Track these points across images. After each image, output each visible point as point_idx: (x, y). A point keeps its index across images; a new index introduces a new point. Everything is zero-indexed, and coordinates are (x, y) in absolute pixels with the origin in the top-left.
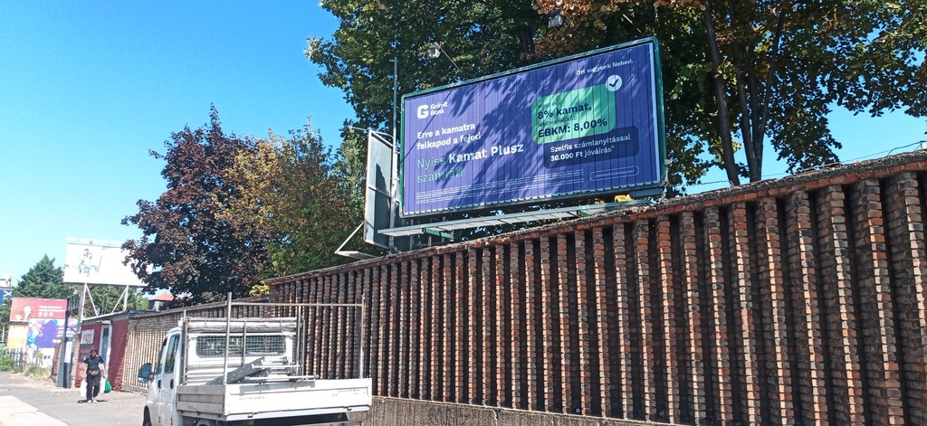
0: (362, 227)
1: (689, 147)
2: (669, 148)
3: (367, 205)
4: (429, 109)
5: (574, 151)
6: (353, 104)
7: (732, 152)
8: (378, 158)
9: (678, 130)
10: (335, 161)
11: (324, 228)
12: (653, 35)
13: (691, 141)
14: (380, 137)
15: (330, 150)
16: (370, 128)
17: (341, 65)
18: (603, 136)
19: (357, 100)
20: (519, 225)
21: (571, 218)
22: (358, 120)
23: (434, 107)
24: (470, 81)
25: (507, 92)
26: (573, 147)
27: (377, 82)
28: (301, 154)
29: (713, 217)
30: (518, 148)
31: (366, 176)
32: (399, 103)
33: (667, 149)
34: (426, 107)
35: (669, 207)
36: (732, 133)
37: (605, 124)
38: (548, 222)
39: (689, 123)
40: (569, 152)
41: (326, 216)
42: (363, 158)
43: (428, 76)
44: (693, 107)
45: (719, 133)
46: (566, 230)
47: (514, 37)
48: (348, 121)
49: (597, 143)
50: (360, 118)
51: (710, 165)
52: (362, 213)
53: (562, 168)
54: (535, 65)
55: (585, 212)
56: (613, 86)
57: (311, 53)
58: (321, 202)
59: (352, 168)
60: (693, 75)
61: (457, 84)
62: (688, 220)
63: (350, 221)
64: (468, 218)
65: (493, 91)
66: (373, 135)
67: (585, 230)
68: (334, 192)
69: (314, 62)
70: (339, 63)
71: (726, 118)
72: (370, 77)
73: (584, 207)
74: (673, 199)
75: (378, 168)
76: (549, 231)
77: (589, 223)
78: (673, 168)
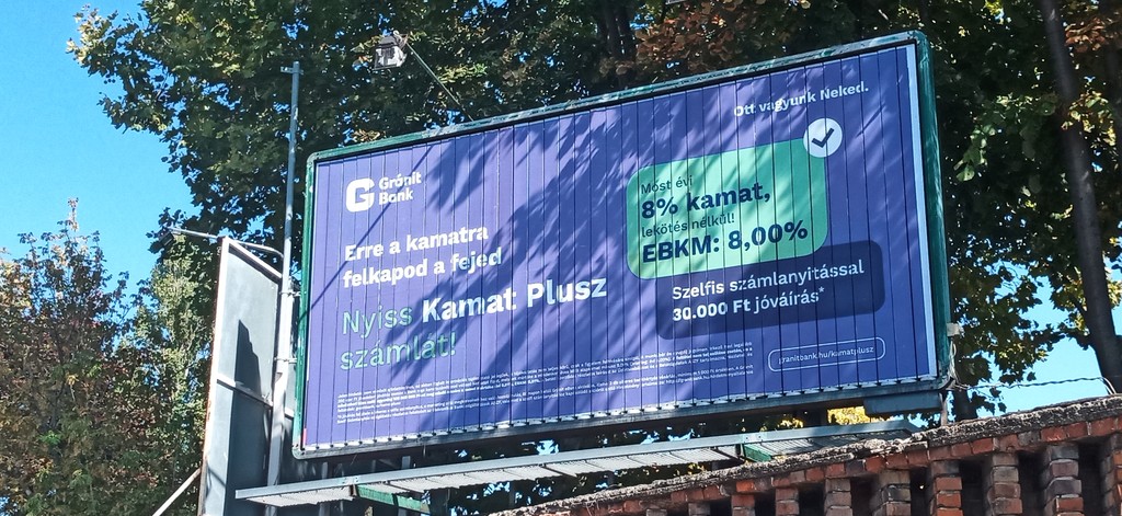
0: (197, 481)
1: (1003, 291)
2: (956, 293)
3: (209, 424)
4: (375, 190)
5: (728, 297)
6: (185, 172)
7: (1109, 306)
8: (245, 306)
9: (977, 251)
10: (132, 313)
11: (98, 482)
12: (914, 28)
13: (1009, 277)
14: (250, 254)
15: (122, 284)
16: (225, 232)
17: (159, 79)
18: (797, 264)
19: (195, 165)
20: (593, 480)
21: (722, 465)
22: (197, 211)
23: (389, 185)
24: (477, 124)
25: (570, 155)
26: (727, 287)
27: (250, 118)
28: (48, 294)
29: (1064, 467)
30: (592, 288)
31: (211, 349)
32: (300, 171)
33: (952, 298)
34: (367, 183)
35: (959, 441)
36: (1106, 260)
37: (803, 234)
38: (668, 472)
39: (1004, 235)
40: (717, 299)
41: (106, 451)
42: (205, 305)
43: (376, 108)
44: (1013, 195)
45: (1076, 261)
46: (711, 495)
47: (586, 22)
48: (171, 213)
49: (784, 280)
50: (200, 207)
51: (1056, 338)
52: (198, 445)
53: (702, 339)
54: (639, 90)
55: (756, 448)
56: (821, 144)
57: (84, 49)
58: (92, 415)
59: (177, 327)
60: (1010, 121)
61: (446, 131)
62: (1004, 474)
63: (165, 463)
64: (467, 460)
65: (537, 148)
66: (232, 250)
67: (757, 496)
68: (127, 389)
69: (92, 72)
70: (152, 73)
71: (1093, 224)
72: (232, 107)
73: (753, 437)
74: (968, 423)
75: (243, 333)
76: (667, 496)
77: (767, 478)
78: (966, 343)
